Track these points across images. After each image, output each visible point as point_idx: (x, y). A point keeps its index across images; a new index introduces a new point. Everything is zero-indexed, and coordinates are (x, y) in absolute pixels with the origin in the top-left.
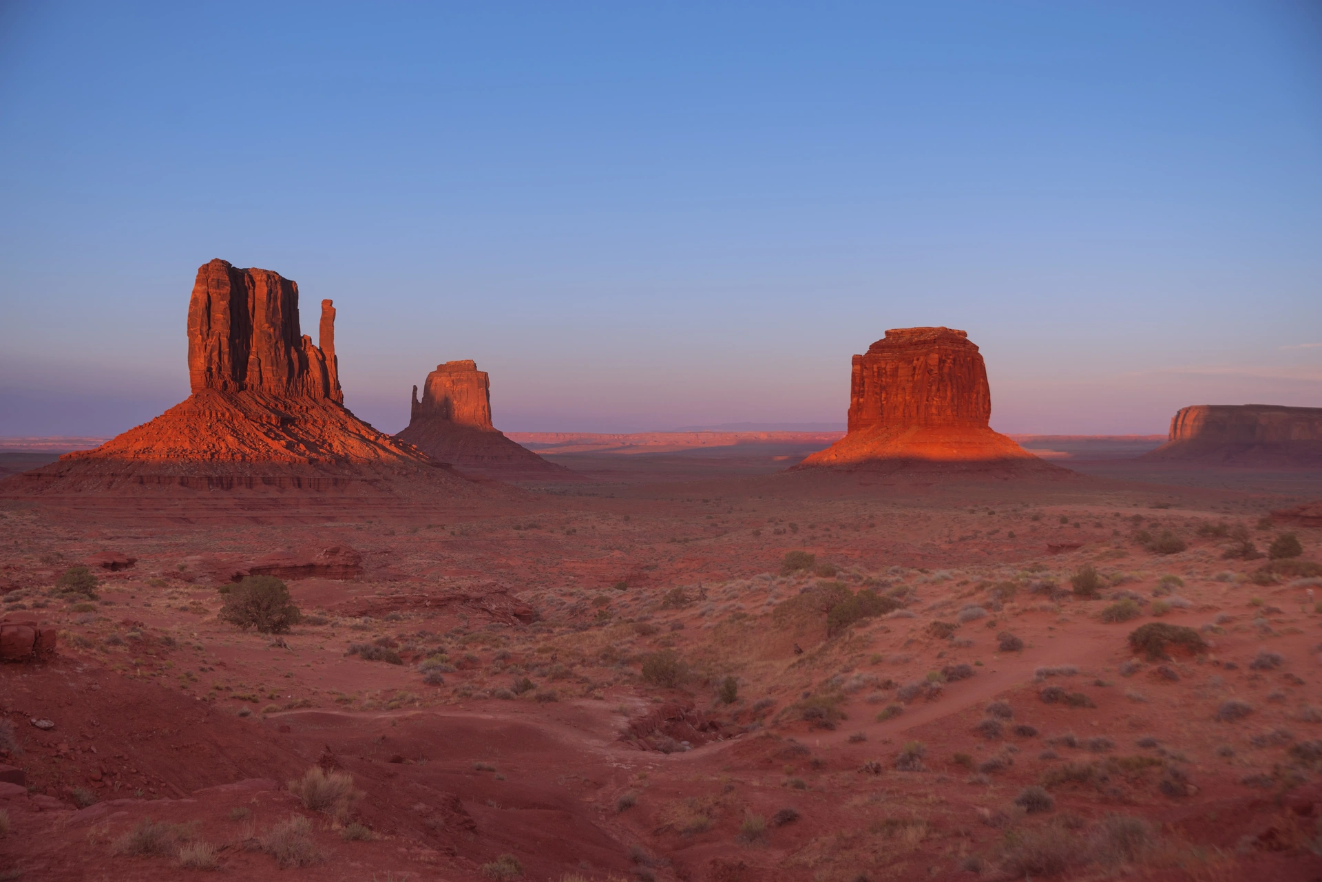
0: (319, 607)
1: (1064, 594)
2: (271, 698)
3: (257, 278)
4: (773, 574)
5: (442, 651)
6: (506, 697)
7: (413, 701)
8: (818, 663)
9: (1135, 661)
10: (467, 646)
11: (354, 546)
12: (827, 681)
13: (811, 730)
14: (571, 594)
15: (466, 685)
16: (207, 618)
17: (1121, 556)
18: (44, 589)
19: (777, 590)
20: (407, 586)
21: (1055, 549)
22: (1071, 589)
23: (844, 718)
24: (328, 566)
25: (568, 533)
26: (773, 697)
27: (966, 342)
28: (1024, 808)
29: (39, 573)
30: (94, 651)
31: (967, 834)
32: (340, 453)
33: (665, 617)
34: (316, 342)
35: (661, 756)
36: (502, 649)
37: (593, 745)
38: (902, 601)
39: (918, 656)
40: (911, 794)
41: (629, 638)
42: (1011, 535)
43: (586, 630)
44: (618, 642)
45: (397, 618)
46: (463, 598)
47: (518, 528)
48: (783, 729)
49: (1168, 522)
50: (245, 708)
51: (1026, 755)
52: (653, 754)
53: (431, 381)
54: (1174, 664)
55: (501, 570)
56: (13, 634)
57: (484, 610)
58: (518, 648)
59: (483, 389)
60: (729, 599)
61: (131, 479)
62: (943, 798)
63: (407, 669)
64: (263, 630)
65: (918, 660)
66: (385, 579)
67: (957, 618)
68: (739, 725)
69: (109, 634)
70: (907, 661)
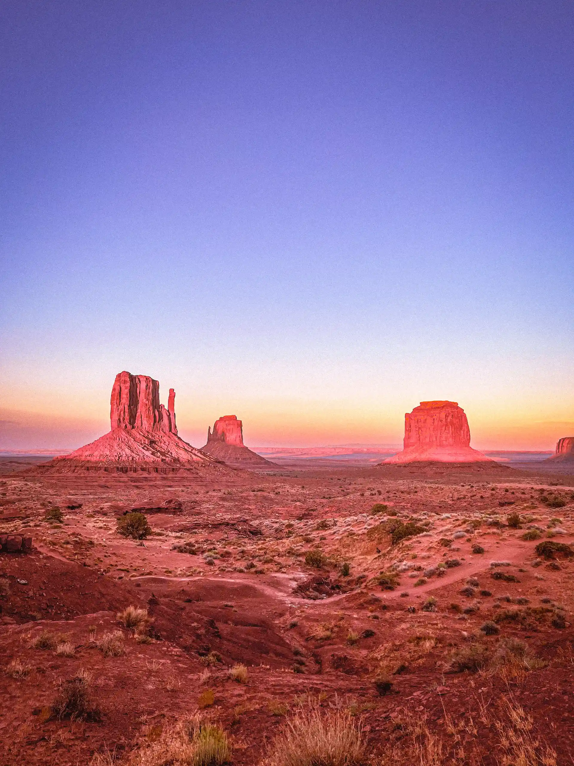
0: (160, 527)
1: (504, 526)
2: (135, 570)
3: (141, 379)
4: (368, 514)
5: (215, 549)
6: (241, 571)
7: (200, 572)
8: (387, 557)
9: (539, 560)
10: (226, 547)
11: (180, 499)
12: (391, 566)
13: (382, 590)
14: (276, 522)
15: (225, 565)
16: (110, 532)
17: (535, 508)
18: (40, 518)
19: (369, 522)
20: (201, 518)
21: (502, 505)
22: (508, 524)
23: (399, 584)
24: (167, 509)
25: (276, 494)
26: (366, 573)
27: (458, 408)
28: (485, 632)
29: (39, 510)
30: (57, 547)
31: (455, 645)
32: (175, 457)
33: (318, 534)
34: (166, 407)
35: (312, 601)
36: (242, 548)
37: (280, 595)
38: (428, 528)
39: (434, 555)
40: (430, 623)
41: (300, 544)
42: (482, 497)
43: (281, 539)
44: (295, 545)
45: (195, 533)
46: (226, 524)
47: (254, 491)
48: (369, 589)
49: (557, 492)
50: (123, 575)
51: (486, 606)
52: (308, 600)
53: (217, 424)
54: (558, 562)
55: (246, 511)
56: (12, 539)
57: (236, 529)
58: (249, 547)
59: (239, 428)
60: (347, 526)
61: (83, 468)
62: (446, 626)
63: (198, 557)
64: (135, 538)
65: (434, 557)
66: (192, 515)
67: (453, 536)
68: (350, 587)
69: (65, 539)
70: (429, 557)
